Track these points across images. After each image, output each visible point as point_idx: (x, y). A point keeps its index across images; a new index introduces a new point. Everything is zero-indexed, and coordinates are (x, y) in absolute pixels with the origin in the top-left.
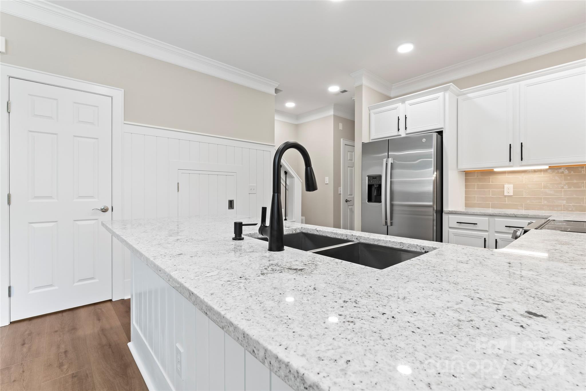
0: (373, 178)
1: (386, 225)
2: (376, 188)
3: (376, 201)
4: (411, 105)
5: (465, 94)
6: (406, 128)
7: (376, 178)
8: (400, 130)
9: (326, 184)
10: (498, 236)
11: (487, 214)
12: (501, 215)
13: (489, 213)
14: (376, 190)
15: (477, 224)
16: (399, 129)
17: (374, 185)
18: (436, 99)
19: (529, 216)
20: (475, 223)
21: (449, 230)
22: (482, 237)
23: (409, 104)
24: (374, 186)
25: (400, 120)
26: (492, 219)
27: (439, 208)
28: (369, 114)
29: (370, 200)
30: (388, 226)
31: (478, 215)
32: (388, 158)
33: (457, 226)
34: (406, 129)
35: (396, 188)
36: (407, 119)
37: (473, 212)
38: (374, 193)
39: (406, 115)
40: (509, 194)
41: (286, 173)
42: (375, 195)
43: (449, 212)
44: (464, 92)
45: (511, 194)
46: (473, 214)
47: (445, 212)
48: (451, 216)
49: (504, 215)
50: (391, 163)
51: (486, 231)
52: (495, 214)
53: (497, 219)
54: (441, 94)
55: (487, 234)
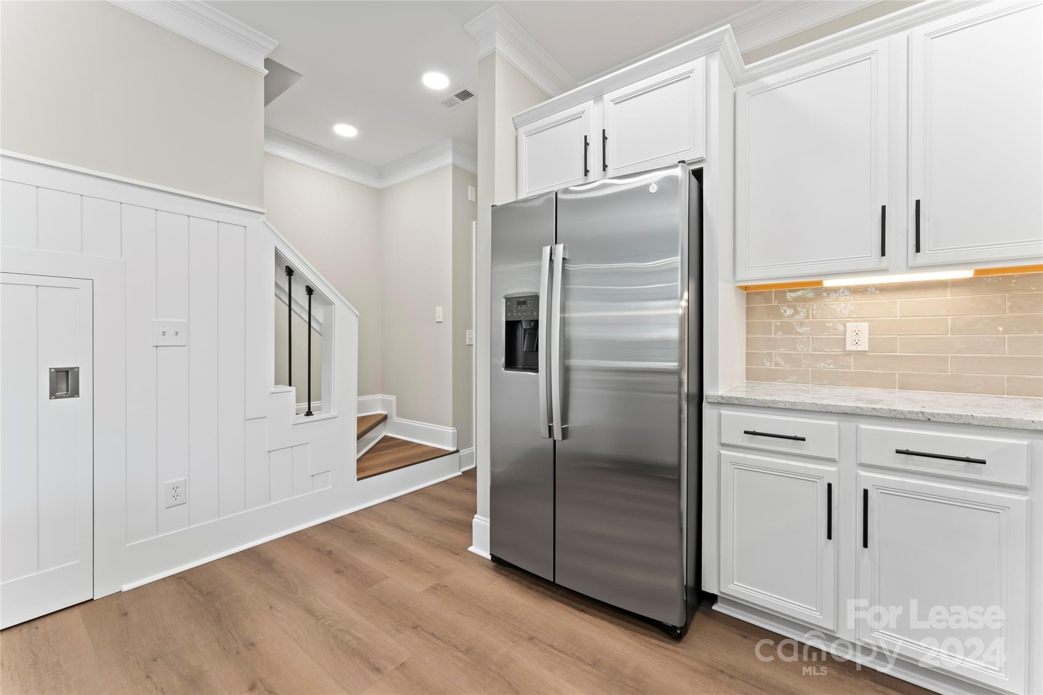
0: (519, 303)
1: (550, 437)
2: (527, 332)
3: (525, 369)
4: (617, 102)
5: (754, 78)
6: (605, 167)
7: (524, 303)
8: (589, 174)
9: (437, 322)
10: (869, 478)
11: (834, 411)
12: (879, 414)
13: (841, 406)
14: (527, 336)
15: (804, 439)
16: (586, 172)
17: (520, 321)
18: (685, 77)
19: (975, 422)
20: (799, 436)
21: (722, 452)
22: (820, 478)
23: (612, 101)
24: (522, 327)
25: (589, 148)
26: (849, 425)
27: (694, 390)
28: (516, 136)
29: (511, 363)
30: (555, 442)
31: (805, 410)
32: (556, 243)
33: (746, 441)
34: (604, 170)
35: (576, 332)
36: (608, 142)
37: (792, 403)
38: (522, 346)
39: (604, 131)
40: (860, 348)
41: (310, 291)
42: (524, 350)
43: (720, 400)
44: (754, 72)
45: (864, 346)
46: (791, 407)
47: (710, 401)
48: (725, 412)
49: (892, 415)
50: (564, 259)
51: (832, 461)
52: (859, 411)
53: (864, 426)
54: (698, 64)
55: (833, 469)
